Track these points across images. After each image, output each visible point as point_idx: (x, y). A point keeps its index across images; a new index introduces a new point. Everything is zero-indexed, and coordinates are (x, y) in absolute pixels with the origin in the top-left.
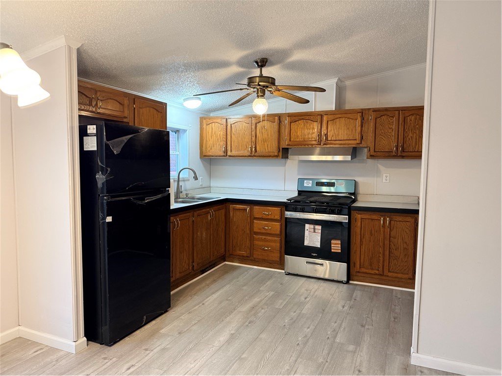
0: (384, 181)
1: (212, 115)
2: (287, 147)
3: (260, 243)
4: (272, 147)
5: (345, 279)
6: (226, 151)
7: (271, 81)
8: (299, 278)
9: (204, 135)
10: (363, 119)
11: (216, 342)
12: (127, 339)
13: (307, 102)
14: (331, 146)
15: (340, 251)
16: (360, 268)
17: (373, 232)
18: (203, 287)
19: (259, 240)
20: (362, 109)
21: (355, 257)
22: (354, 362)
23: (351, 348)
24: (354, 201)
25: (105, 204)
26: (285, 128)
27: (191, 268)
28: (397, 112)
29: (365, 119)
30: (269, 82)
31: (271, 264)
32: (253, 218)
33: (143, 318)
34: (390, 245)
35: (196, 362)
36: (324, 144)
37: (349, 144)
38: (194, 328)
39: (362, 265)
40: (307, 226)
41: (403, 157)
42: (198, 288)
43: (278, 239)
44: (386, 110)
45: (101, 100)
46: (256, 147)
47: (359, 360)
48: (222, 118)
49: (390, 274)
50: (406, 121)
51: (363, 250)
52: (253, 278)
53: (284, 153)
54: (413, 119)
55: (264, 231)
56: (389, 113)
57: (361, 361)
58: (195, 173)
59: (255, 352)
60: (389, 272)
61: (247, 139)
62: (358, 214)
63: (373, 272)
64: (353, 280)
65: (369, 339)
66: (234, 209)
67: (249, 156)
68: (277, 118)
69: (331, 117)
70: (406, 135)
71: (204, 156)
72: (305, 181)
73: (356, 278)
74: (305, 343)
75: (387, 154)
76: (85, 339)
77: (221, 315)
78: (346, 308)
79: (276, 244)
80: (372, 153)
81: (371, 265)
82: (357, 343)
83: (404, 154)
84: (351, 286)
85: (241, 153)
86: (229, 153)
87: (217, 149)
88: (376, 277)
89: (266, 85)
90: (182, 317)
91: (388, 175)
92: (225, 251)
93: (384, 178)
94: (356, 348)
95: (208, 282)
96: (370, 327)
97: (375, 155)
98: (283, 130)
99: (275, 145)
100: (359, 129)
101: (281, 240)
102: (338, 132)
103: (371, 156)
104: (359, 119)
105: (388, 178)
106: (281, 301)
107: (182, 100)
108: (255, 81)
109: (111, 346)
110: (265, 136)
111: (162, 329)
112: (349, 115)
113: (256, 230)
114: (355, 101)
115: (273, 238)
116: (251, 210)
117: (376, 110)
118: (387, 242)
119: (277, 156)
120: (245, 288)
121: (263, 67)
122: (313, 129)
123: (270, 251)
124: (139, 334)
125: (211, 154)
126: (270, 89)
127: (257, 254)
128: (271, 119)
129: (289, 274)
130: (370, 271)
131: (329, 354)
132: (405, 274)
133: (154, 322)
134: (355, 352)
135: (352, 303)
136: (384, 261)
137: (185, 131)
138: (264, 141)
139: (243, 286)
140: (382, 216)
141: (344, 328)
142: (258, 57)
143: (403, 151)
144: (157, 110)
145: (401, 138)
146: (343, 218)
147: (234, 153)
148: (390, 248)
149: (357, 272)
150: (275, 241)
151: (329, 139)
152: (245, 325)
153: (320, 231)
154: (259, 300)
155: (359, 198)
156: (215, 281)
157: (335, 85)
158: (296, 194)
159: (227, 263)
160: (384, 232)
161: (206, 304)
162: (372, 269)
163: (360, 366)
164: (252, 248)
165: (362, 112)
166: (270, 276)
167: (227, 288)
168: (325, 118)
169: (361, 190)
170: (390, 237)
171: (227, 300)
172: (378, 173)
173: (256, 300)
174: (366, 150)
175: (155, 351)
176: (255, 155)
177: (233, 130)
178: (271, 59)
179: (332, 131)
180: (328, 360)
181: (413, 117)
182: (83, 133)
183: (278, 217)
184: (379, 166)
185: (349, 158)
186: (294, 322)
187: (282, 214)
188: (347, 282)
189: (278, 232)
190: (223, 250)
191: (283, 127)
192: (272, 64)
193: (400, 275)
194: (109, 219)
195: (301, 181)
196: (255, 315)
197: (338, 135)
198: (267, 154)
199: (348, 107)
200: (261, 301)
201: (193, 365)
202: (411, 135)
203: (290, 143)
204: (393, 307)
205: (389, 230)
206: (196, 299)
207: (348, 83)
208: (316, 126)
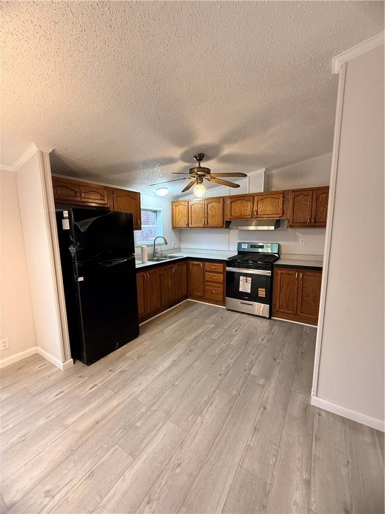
0: (300, 244)
1: (180, 199)
2: (229, 220)
3: (210, 288)
4: (218, 220)
5: (267, 316)
6: (188, 224)
7: (207, 171)
8: (235, 313)
9: (174, 213)
10: (284, 198)
11: (161, 367)
12: (102, 360)
13: (238, 186)
14: (261, 219)
15: (264, 296)
16: (279, 308)
17: (290, 283)
18: (167, 319)
19: (208, 286)
20: (284, 191)
21: (276, 301)
22: (262, 396)
23: (262, 381)
24: (278, 259)
25: (77, 269)
26: (227, 208)
27: (159, 305)
28: (311, 192)
29: (286, 198)
30: (205, 172)
31: (217, 302)
32: (205, 271)
33: (116, 344)
34: (302, 293)
35: (141, 385)
36: (255, 218)
37: (273, 217)
38: (150, 353)
39: (281, 306)
40: (241, 278)
41: (315, 227)
42: (164, 319)
43: (222, 286)
44: (303, 190)
45: (84, 192)
46: (207, 221)
47: (265, 396)
48: (185, 201)
49: (301, 314)
50: (318, 198)
51: (281, 296)
52: (203, 312)
53: (227, 225)
54: (324, 197)
55: (212, 280)
56: (304, 193)
57: (268, 396)
58: (165, 240)
59: (186, 379)
60: (301, 312)
61: (202, 215)
62: (279, 270)
63: (289, 312)
64: (274, 317)
65: (277, 374)
66: (192, 264)
67: (204, 227)
68: (221, 199)
69: (261, 198)
70: (318, 209)
71: (175, 228)
72: (243, 244)
73: (276, 315)
74: (226, 374)
75: (302, 225)
76: (72, 359)
77: (171, 344)
78: (264, 341)
79: (220, 289)
80: (291, 224)
81: (287, 307)
82: (267, 376)
83: (316, 224)
84: (272, 321)
85: (198, 225)
86: (190, 226)
87: (182, 223)
88: (290, 315)
89: (202, 175)
90: (145, 343)
91: (304, 240)
92: (187, 292)
93: (301, 242)
94: (266, 383)
95: (172, 314)
96: (281, 361)
97: (294, 225)
98: (226, 208)
99: (221, 219)
100: (281, 206)
101: (224, 286)
102: (266, 208)
103: (290, 226)
104: (281, 198)
105: (304, 242)
106: (217, 333)
107: (154, 190)
108: (194, 171)
109: (89, 365)
110: (214, 212)
111: (128, 353)
112: (273, 196)
113: (207, 279)
114: (279, 185)
115: (218, 285)
116: (203, 265)
117: (294, 191)
118: (300, 291)
119: (222, 227)
120: (195, 320)
121: (201, 160)
122: (248, 206)
123: (216, 293)
124: (112, 356)
125: (178, 226)
126: (206, 177)
127: (207, 295)
128: (218, 200)
129: (229, 310)
130: (287, 311)
131: (242, 386)
132: (313, 315)
133: (125, 346)
134: (263, 386)
135: (270, 337)
136: (297, 305)
137: (160, 211)
138: (213, 216)
139: (194, 319)
140: (296, 271)
141: (260, 361)
142: (196, 153)
143: (315, 221)
144: (132, 198)
145: (314, 211)
146: (268, 273)
147: (193, 225)
148: (302, 295)
149: (277, 311)
150: (220, 287)
151: (259, 214)
152: (186, 352)
153: (250, 282)
154: (202, 331)
155: (282, 257)
156: (177, 313)
157: (264, 173)
158: (236, 254)
159: (189, 299)
160: (298, 283)
161: (165, 332)
162: (288, 310)
163: (266, 402)
164: (204, 291)
165: (284, 193)
166: (216, 311)
167: (183, 320)
168: (256, 198)
169: (283, 251)
170: (303, 287)
171: (180, 330)
172: (296, 239)
173: (200, 331)
174: (286, 221)
175: (116, 372)
176: (207, 226)
177: (193, 209)
178: (207, 154)
179: (261, 208)
180: (241, 394)
181: (324, 195)
182: (59, 217)
183: (221, 270)
184: (297, 233)
185: (272, 228)
186: (223, 351)
187: (224, 269)
188: (270, 318)
189: (222, 281)
190: (186, 292)
191: (226, 206)
192: (209, 159)
193: (309, 316)
194: (81, 279)
195: (239, 245)
196: (195, 344)
197: (266, 211)
198: (215, 226)
199: (274, 189)
200: (203, 332)
201: (136, 389)
202: (322, 209)
203: (231, 217)
204: (302, 342)
205: (302, 282)
206: (160, 327)
207: (274, 172)
208: (249, 204)
